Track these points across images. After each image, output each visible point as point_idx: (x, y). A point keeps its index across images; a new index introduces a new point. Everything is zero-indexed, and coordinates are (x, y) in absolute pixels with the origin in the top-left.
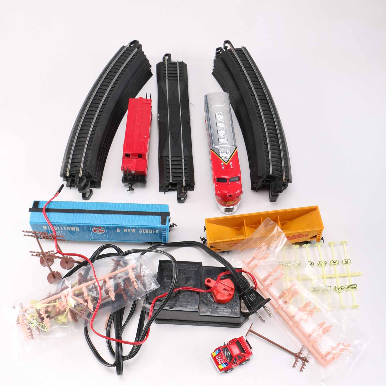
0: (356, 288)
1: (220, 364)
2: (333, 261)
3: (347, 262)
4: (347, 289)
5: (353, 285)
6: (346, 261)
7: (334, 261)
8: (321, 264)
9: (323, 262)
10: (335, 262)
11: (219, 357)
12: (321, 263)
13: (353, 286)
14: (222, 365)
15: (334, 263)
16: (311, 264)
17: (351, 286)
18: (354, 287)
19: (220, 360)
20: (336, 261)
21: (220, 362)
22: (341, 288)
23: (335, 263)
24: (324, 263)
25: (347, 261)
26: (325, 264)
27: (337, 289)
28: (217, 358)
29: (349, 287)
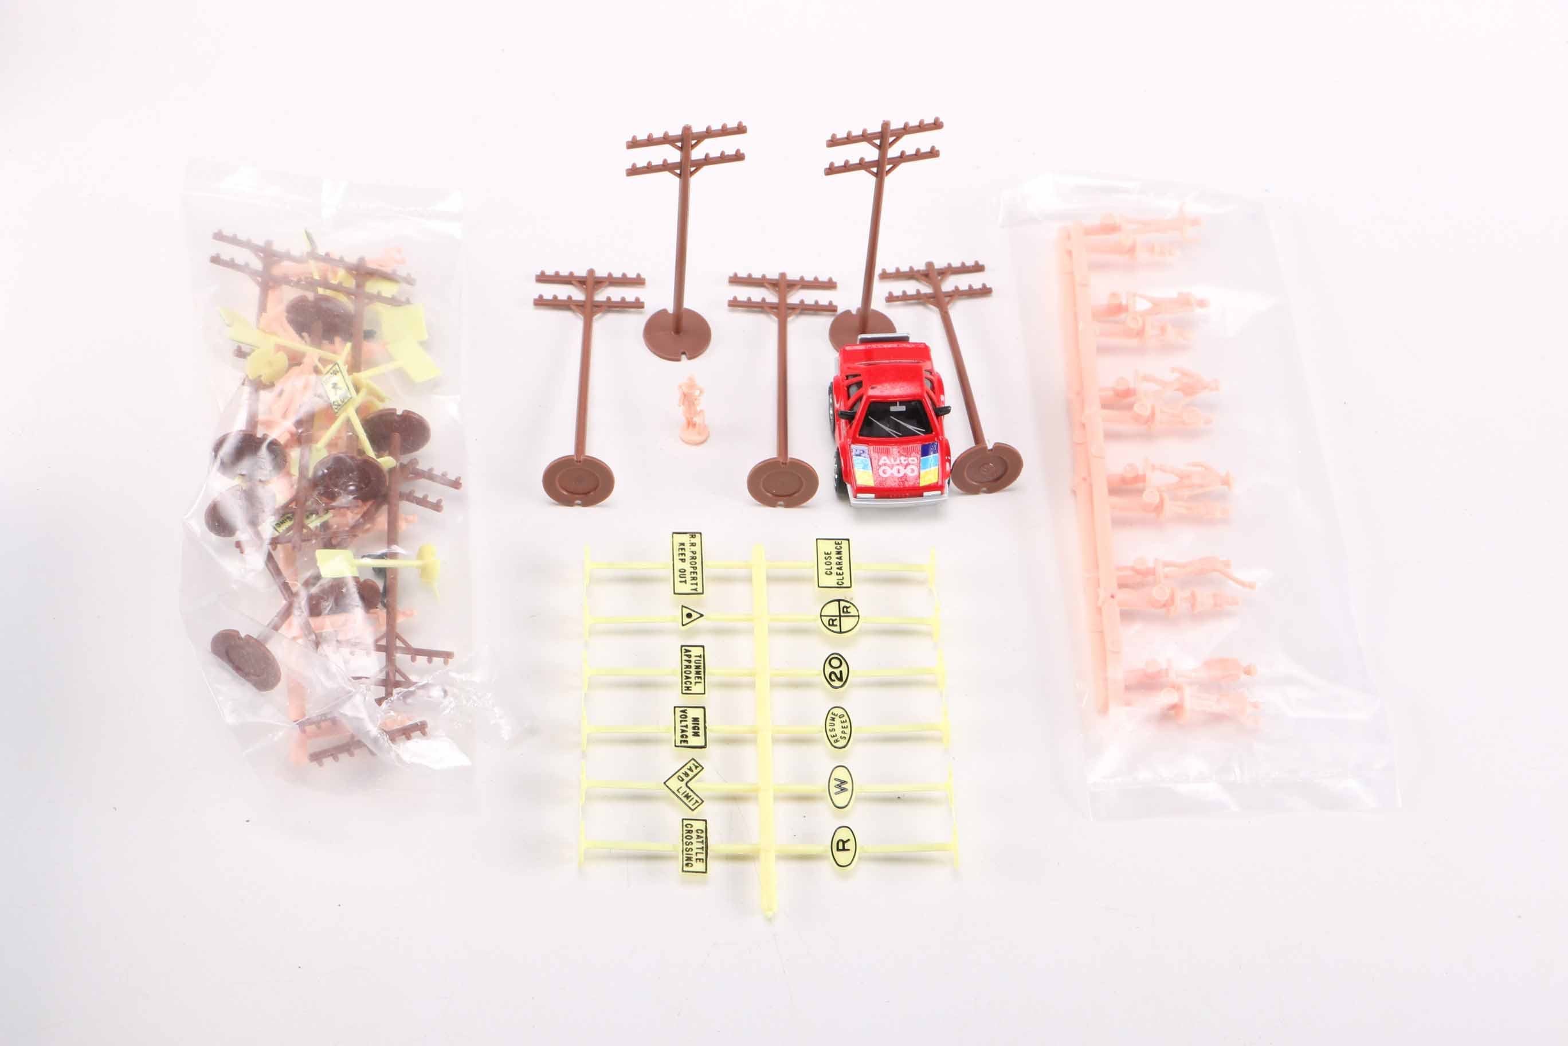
0: (686, 869)
1: (916, 473)
2: (848, 779)
3: (838, 849)
4: (685, 822)
5: (703, 856)
6: (844, 842)
7: (848, 786)
8: (833, 719)
9: (843, 732)
10: (843, 790)
11: (885, 465)
12: (837, 720)
13: (700, 856)
14: (924, 468)
15: (834, 783)
16: (833, 677)
17: (700, 845)
18: (694, 857)
19: (901, 468)
20: (847, 794)
21: (909, 468)
22: (691, 793)
23: (834, 790)
24: (839, 734)
25: (844, 849)
26: (833, 740)
27: (686, 775)
28: (884, 472)
29: (694, 835)
